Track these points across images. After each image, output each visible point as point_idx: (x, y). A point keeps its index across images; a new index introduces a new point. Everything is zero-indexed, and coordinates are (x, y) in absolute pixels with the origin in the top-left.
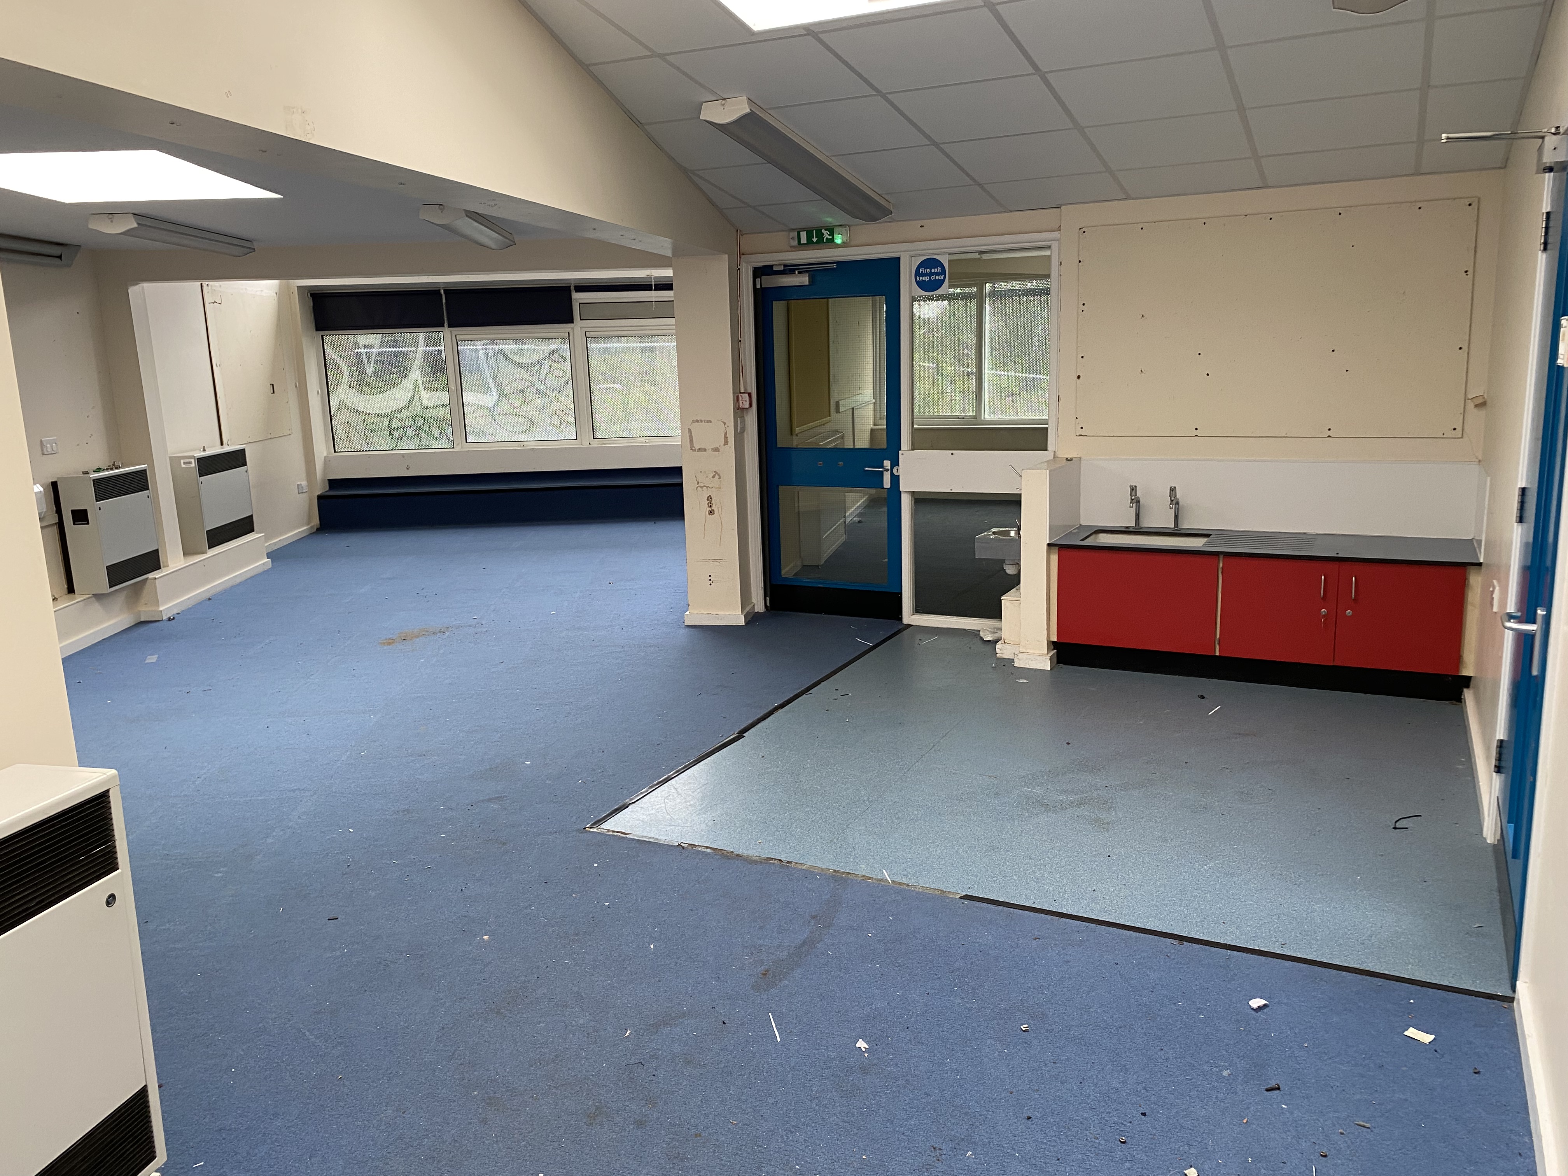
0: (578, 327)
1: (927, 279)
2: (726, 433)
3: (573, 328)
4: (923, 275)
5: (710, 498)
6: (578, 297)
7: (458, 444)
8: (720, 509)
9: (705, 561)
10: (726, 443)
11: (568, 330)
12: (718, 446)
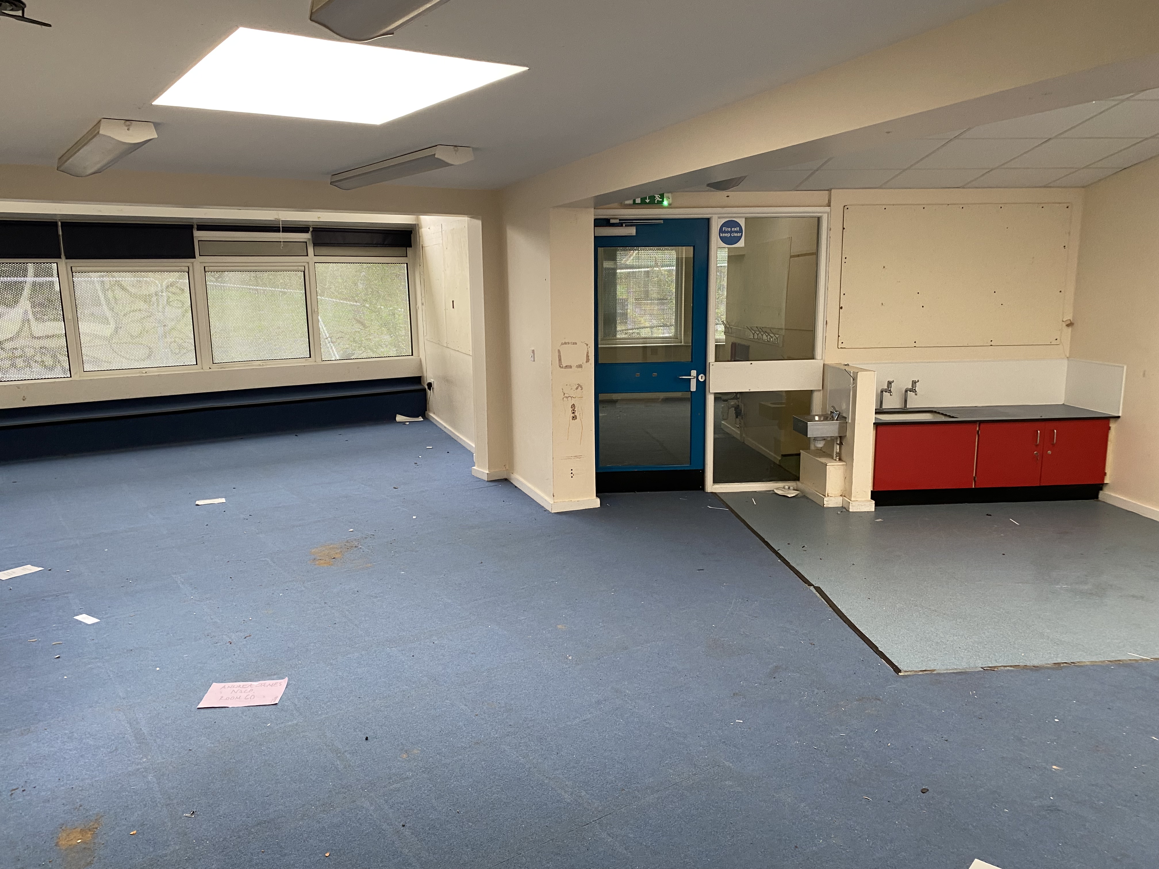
0: (198, 263)
1: (728, 235)
2: (588, 353)
3: (193, 263)
4: (725, 232)
5: (573, 406)
6: (198, 235)
7: (76, 373)
8: (581, 415)
9: (569, 458)
10: (588, 360)
11: (188, 264)
12: (581, 364)
